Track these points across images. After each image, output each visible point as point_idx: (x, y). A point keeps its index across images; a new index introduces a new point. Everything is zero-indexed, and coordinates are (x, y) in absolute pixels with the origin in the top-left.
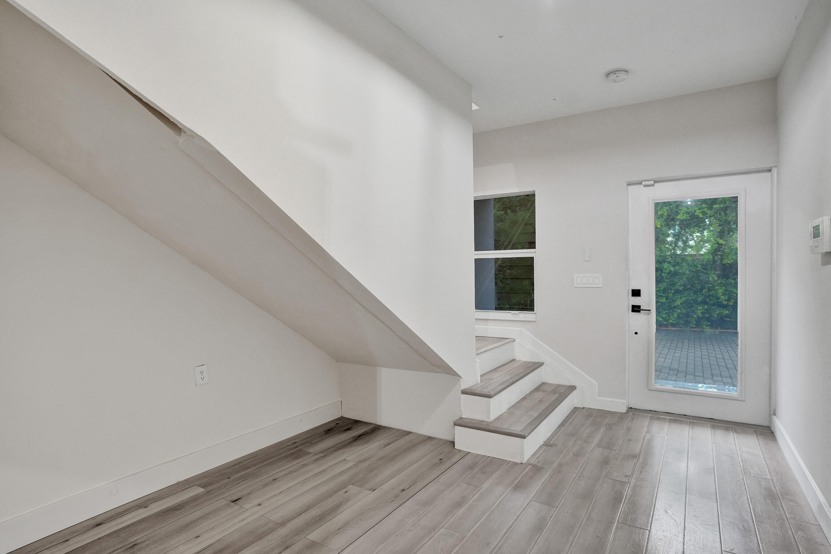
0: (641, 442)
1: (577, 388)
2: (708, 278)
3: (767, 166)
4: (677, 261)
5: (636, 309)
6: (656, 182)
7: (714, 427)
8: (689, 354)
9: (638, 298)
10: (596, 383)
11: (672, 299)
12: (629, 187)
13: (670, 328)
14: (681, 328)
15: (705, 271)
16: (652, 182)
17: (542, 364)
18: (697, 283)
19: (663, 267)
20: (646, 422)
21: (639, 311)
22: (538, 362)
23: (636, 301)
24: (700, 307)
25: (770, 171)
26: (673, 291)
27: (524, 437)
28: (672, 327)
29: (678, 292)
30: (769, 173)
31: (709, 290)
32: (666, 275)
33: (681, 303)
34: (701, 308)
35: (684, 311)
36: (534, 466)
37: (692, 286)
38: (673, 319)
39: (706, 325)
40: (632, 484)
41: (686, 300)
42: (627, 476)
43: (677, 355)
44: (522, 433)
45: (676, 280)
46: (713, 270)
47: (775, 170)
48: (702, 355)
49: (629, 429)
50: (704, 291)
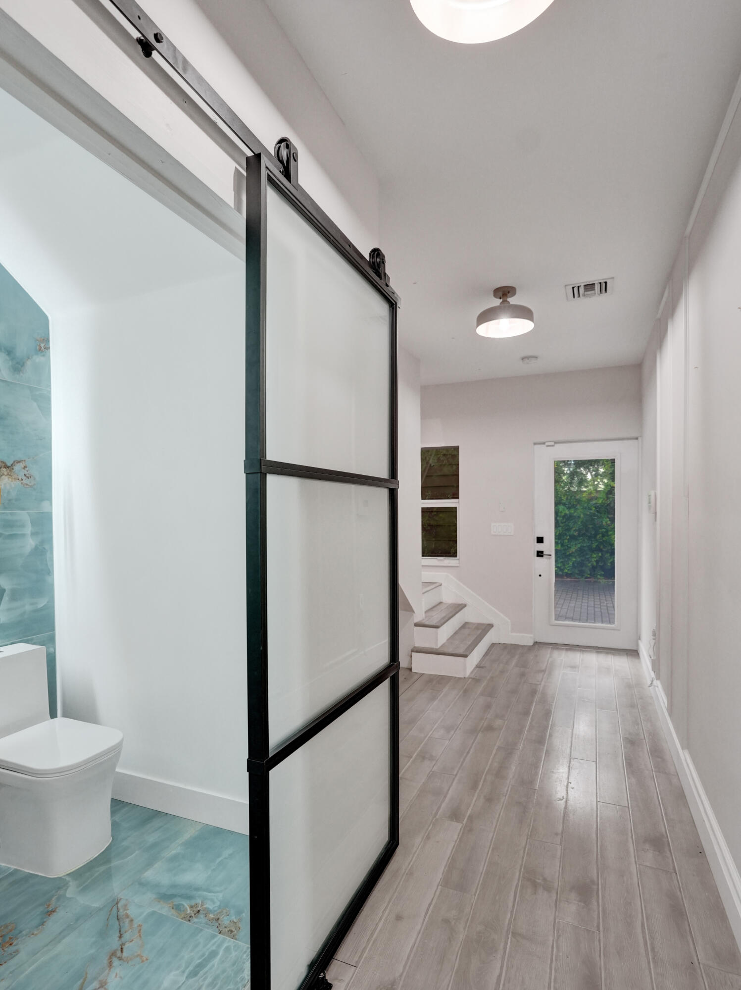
0: (546, 663)
1: (494, 625)
2: (602, 522)
3: (634, 435)
4: (572, 503)
5: (540, 554)
6: (556, 443)
7: (597, 652)
8: (583, 604)
9: (541, 544)
10: (509, 621)
11: (567, 546)
12: (536, 446)
13: (565, 579)
14: (576, 578)
15: (599, 515)
16: (553, 443)
17: (465, 606)
18: (592, 528)
19: (559, 510)
20: (549, 651)
21: (542, 556)
22: (462, 604)
23: (540, 547)
24: (595, 554)
25: (637, 438)
26: (568, 537)
27: (466, 656)
28: (568, 577)
29: (573, 538)
30: (636, 441)
31: (603, 536)
32: (561, 519)
33: (576, 551)
34: (595, 556)
35: (579, 559)
36: (473, 679)
37: (587, 531)
38: (568, 568)
39: (601, 575)
40: (542, 685)
41: (581, 546)
42: (538, 681)
43: (572, 605)
44: (465, 654)
45: (571, 524)
46: (606, 513)
47: (640, 439)
48: (594, 604)
49: (536, 656)
50: (598, 537)
